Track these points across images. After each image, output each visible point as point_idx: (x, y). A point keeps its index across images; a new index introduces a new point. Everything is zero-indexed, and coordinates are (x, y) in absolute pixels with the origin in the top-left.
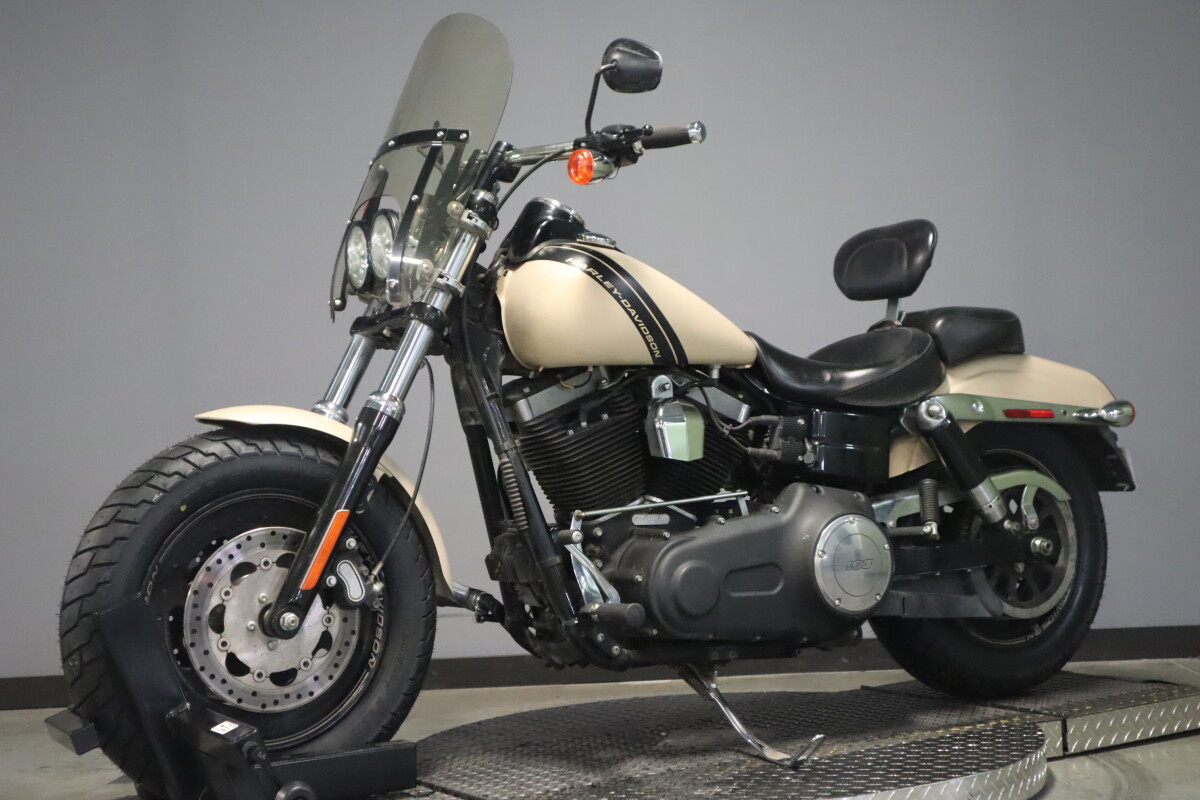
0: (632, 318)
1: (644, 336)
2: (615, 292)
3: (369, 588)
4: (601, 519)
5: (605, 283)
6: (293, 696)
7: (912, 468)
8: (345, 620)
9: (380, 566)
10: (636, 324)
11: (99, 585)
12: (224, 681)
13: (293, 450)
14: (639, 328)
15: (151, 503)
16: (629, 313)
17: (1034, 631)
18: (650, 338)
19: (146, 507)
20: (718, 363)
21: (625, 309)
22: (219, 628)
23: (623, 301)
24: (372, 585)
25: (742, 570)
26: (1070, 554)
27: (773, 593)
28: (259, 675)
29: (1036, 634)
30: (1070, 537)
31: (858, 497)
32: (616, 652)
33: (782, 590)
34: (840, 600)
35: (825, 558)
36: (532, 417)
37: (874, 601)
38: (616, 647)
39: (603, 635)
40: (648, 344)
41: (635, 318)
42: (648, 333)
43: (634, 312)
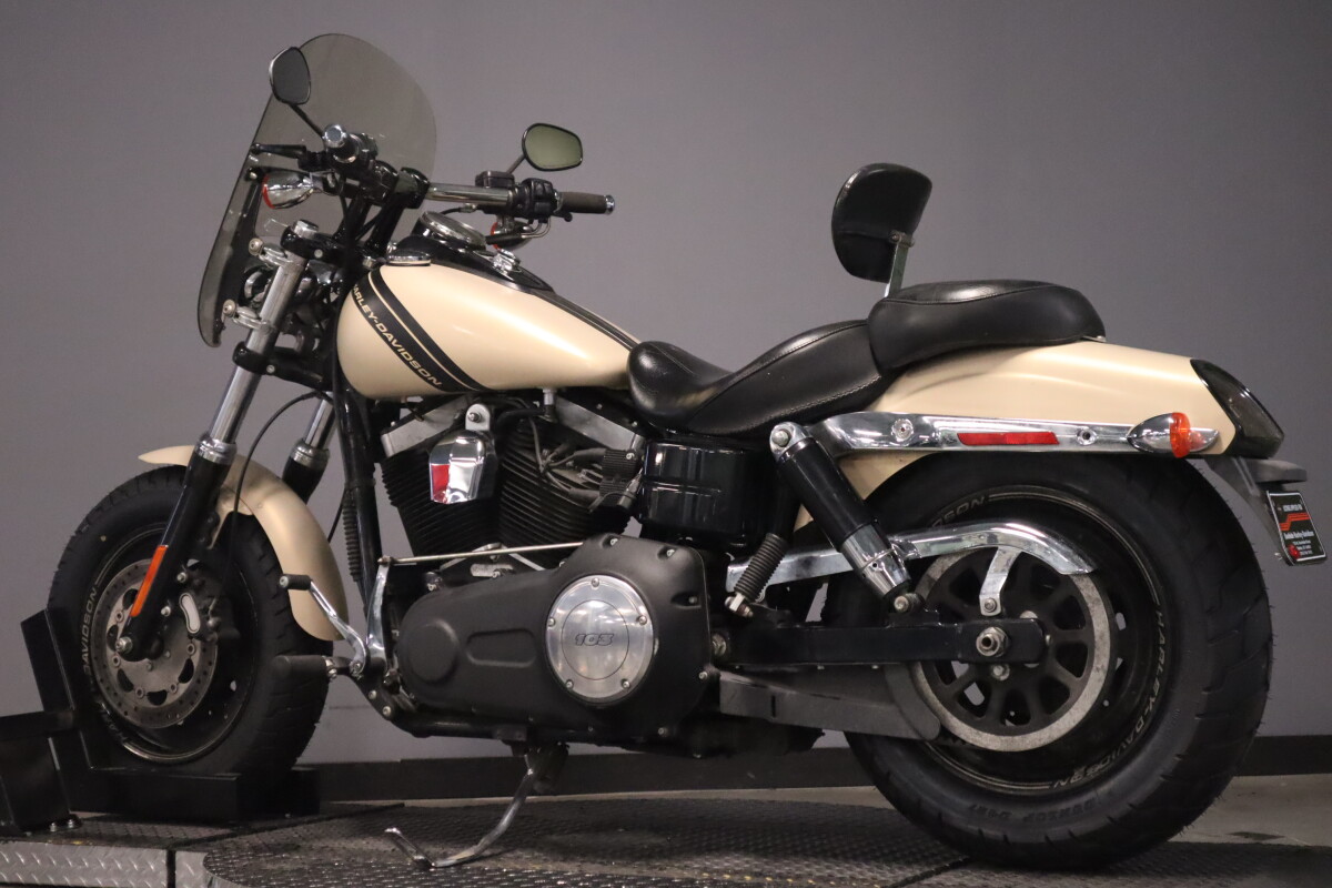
0: (389, 344)
2: (371, 316)
3: (205, 622)
5: (363, 307)
6: (163, 716)
8: (204, 650)
9: (215, 601)
10: (395, 349)
12: (115, 694)
14: (399, 354)
16: (385, 339)
18: (415, 364)
21: (381, 334)
23: (378, 326)
24: (208, 619)
25: (491, 633)
26: (1095, 661)
27: (522, 665)
28: (139, 692)
29: (1072, 781)
30: (1097, 634)
31: (674, 554)
32: (385, 713)
33: (535, 663)
34: (572, 681)
35: (554, 627)
36: (393, 454)
37: (620, 688)
38: (387, 708)
39: (375, 693)
40: (416, 371)
41: (393, 343)
42: (411, 358)
43: (392, 337)
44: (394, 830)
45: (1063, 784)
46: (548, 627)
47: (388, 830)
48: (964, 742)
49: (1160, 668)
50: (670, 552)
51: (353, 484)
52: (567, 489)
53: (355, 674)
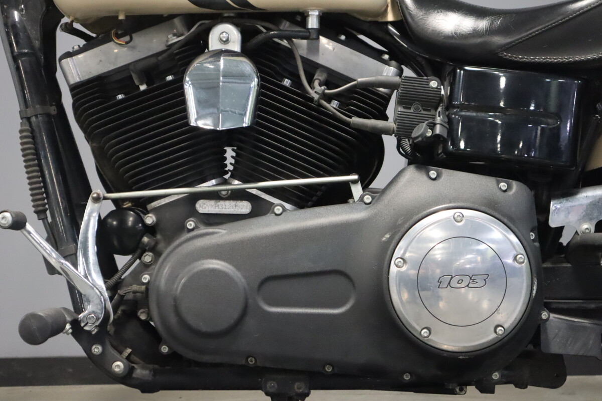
4: (155, 203)
20: (315, 7)
25: (291, 276)
27: (337, 311)
31: (510, 187)
32: (117, 370)
33: (352, 307)
34: (428, 329)
35: (404, 268)
36: (78, 80)
37: (492, 336)
38: (119, 363)
39: (100, 348)
46: (393, 269)
50: (503, 186)
51: (30, 112)
52: (348, 119)
53: (90, 328)
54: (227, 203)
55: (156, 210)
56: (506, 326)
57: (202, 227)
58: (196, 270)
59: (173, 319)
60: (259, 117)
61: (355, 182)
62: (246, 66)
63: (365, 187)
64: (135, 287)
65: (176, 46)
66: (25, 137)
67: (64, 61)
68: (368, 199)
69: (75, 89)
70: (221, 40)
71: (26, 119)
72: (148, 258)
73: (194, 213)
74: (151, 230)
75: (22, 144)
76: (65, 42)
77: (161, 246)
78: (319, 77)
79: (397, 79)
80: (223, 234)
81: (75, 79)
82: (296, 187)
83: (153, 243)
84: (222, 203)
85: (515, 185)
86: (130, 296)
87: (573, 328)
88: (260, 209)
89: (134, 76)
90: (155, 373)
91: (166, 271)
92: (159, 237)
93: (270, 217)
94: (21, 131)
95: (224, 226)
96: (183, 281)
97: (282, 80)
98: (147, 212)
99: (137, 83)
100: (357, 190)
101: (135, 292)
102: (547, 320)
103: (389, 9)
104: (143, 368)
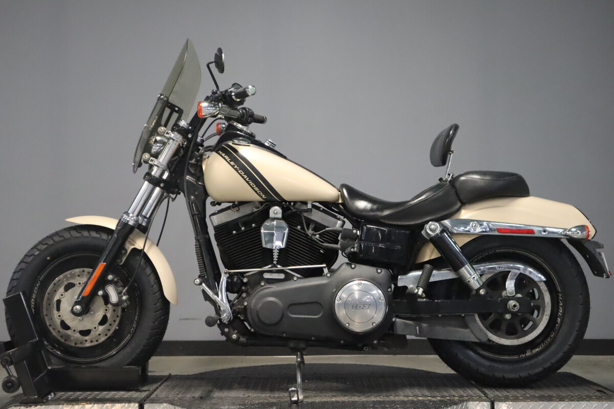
0: (245, 180)
1: (253, 188)
2: (236, 167)
3: (120, 298)
4: (247, 274)
5: (231, 163)
6: (89, 341)
7: (432, 258)
8: (114, 311)
9: (126, 288)
10: (248, 182)
11: (13, 287)
12: (59, 332)
13: (98, 236)
14: (249, 184)
15: (35, 255)
16: (243, 177)
17: (526, 353)
18: (257, 189)
19: (32, 257)
20: (310, 200)
22: (58, 309)
23: (239, 171)
24: (122, 296)
25: (300, 304)
26: (545, 312)
27: (316, 317)
28: (74, 331)
29: (527, 355)
30: (546, 302)
31: (381, 271)
32: (234, 338)
33: (322, 316)
34: (349, 324)
35: (340, 302)
36: (217, 224)
37: (371, 326)
38: (234, 335)
39: (228, 329)
40: (256, 192)
41: (247, 179)
42: (255, 186)
43: (246, 177)
44: (293, 389)
45: (523, 356)
46: (336, 302)
47: (290, 389)
48: (493, 342)
49: (560, 314)
50: (379, 271)
51: (199, 238)
52: (322, 244)
53: (225, 321)
54: (276, 274)
55: (247, 277)
56: (376, 323)
57: (267, 285)
58: (265, 301)
59: (256, 319)
60: (289, 242)
61: (325, 267)
62: (283, 224)
63: (329, 269)
64: (239, 307)
65: (256, 213)
66: (197, 248)
67: (212, 217)
68: (329, 275)
69: (216, 228)
70: (274, 213)
71: (197, 240)
72: (244, 295)
73: (263, 279)
74: (245, 284)
75: (196, 250)
76: (210, 209)
77: (249, 290)
78: (312, 226)
79: (341, 229)
80: (275, 288)
81: (216, 224)
82: (303, 269)
83: (246, 289)
84: (273, 274)
85: (384, 270)
86: (237, 310)
87: (406, 324)
88: (288, 277)
89: (240, 224)
90: (247, 339)
91: (254, 301)
92: (248, 287)
93: (292, 282)
94: (196, 245)
95: (275, 285)
96: (260, 305)
97: (297, 227)
98: (244, 277)
99: (240, 226)
100: (326, 271)
101: (239, 308)
102: (395, 321)
103: (340, 198)
104: (243, 338)
